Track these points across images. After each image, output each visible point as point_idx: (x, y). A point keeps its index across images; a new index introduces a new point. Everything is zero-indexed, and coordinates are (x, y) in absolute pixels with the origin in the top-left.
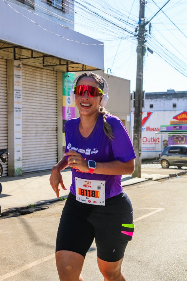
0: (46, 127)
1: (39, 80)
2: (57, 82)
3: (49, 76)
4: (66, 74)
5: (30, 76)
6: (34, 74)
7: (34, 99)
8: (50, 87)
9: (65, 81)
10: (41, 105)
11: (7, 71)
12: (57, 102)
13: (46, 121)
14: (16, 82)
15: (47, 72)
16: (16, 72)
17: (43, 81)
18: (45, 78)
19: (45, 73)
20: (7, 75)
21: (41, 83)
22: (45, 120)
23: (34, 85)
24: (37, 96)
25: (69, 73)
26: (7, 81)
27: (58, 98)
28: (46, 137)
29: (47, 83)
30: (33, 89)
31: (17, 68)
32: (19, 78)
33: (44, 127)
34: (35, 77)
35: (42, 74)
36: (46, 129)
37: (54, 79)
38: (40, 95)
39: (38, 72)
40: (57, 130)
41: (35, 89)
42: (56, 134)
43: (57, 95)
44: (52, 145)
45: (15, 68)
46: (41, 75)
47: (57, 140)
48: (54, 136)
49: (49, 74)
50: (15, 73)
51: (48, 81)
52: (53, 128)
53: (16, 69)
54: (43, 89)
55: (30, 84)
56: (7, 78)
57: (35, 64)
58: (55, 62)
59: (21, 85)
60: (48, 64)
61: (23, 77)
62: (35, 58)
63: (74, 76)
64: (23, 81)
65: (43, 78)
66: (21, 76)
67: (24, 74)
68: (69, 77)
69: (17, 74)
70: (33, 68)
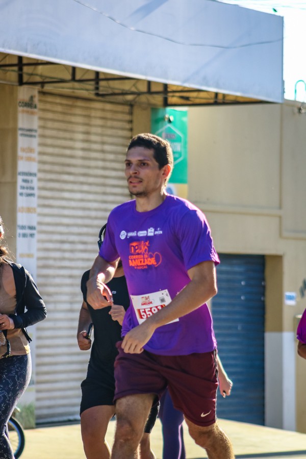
1: (81, 137)
3: (109, 123)
4: (160, 115)
5: (56, 125)
6: (68, 118)
7: (66, 195)
8: (111, 157)
10: (87, 213)
14: (23, 150)
15: (103, 110)
16: (24, 120)
17: (93, 138)
18: (99, 130)
19: (99, 114)
21: (85, 145)
23: (68, 152)
24: (76, 187)
25: (169, 109)
29: (103, 143)
31: (25, 109)
32: (31, 136)
34: (70, 127)
35: (89, 117)
37: (122, 129)
38: (82, 183)
39: (78, 111)
41: (69, 165)
45: (20, 109)
49: (109, 115)
50: (21, 124)
51: (106, 139)
53: (23, 111)
54: (93, 163)
55: (56, 151)
57: (73, 92)
58: (134, 85)
59: (35, 155)
60: (110, 92)
61: (40, 131)
62: (81, 81)
63: (185, 119)
64: (41, 145)
65: (94, 130)
66: (36, 131)
67: (42, 123)
68: (170, 121)
69: (26, 126)
70: (64, 101)
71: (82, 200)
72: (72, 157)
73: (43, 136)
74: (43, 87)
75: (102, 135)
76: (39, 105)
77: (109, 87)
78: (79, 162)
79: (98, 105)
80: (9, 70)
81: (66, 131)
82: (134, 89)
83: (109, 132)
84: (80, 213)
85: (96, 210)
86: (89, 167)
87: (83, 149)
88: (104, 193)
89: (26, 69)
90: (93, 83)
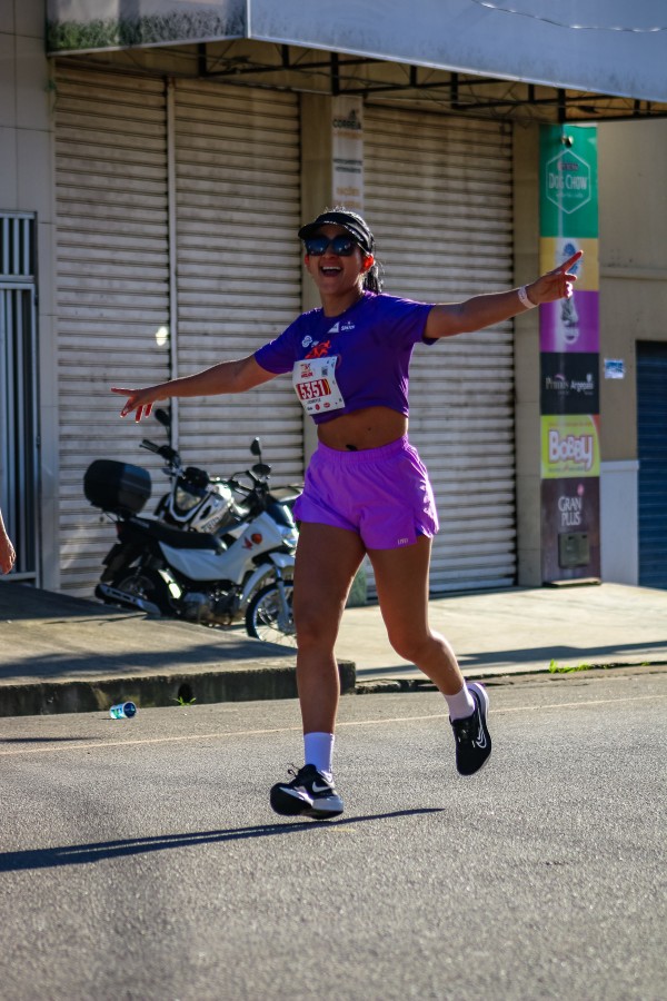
0: (466, 386)
1: (431, 170)
2: (511, 171)
3: (476, 149)
4: (554, 135)
5: (395, 153)
6: (411, 142)
7: (411, 258)
8: (480, 199)
9: (553, 168)
10: (443, 284)
11: (299, 145)
12: (511, 269)
13: (462, 361)
14: (341, 192)
15: (466, 129)
16: (340, 147)
17: (452, 171)
18: (460, 160)
19: (460, 135)
20: (299, 159)
21: (439, 183)
22: (459, 354)
23: (412, 193)
24: (425, 246)
25: (567, 126)
26: (299, 186)
27: (518, 250)
28: (466, 437)
29: (467, 179)
30: (405, 212)
31: (343, 130)
32: (353, 170)
33: (453, 387)
34: (414, 155)
35: (445, 140)
36: (462, 399)
37: (497, 157)
38: (435, 240)
39: (427, 132)
40: (512, 404)
41: (414, 213)
42: (509, 423)
43: (511, 232)
44: (493, 473)
45: (335, 130)
46: (439, 145)
47: (514, 452)
48: (499, 430)
49: (475, 137)
50: (336, 154)
51: (471, 173)
52: (497, 392)
53: (340, 134)
54: (451, 209)
55: (394, 192)
56: (299, 172)
57: (418, 103)
58: (509, 91)
59: (359, 199)
60: (474, 101)
61: (367, 163)
62: (424, 86)
63: (593, 141)
64: (367, 183)
65: (452, 159)
66: (360, 162)
67: (370, 151)
68: (568, 144)
69: (345, 156)
70: (406, 118)
71: (436, 265)
72: (418, 200)
73: (373, 170)
74: (365, 97)
75: (465, 167)
76: (364, 124)
77: (473, 95)
78: (430, 208)
79: (459, 122)
80: (313, 73)
81: (407, 161)
82: (509, 97)
83: (476, 162)
84: (433, 284)
85: (457, 279)
86: (445, 216)
87: (436, 189)
88: (470, 255)
89: (343, 70)
90: (447, 88)
